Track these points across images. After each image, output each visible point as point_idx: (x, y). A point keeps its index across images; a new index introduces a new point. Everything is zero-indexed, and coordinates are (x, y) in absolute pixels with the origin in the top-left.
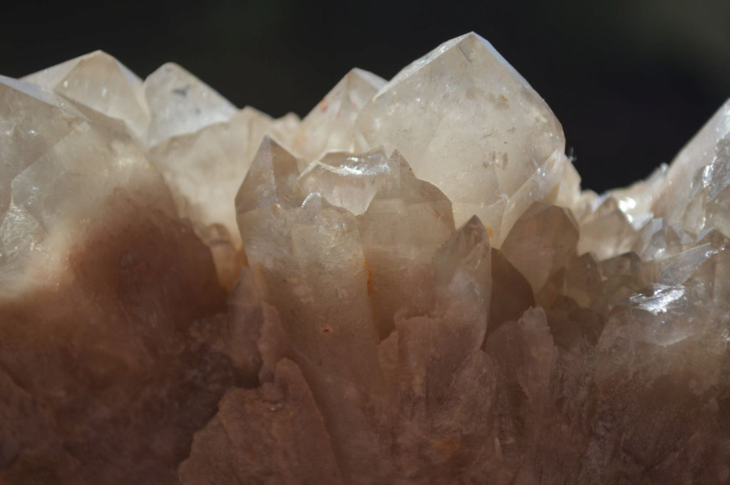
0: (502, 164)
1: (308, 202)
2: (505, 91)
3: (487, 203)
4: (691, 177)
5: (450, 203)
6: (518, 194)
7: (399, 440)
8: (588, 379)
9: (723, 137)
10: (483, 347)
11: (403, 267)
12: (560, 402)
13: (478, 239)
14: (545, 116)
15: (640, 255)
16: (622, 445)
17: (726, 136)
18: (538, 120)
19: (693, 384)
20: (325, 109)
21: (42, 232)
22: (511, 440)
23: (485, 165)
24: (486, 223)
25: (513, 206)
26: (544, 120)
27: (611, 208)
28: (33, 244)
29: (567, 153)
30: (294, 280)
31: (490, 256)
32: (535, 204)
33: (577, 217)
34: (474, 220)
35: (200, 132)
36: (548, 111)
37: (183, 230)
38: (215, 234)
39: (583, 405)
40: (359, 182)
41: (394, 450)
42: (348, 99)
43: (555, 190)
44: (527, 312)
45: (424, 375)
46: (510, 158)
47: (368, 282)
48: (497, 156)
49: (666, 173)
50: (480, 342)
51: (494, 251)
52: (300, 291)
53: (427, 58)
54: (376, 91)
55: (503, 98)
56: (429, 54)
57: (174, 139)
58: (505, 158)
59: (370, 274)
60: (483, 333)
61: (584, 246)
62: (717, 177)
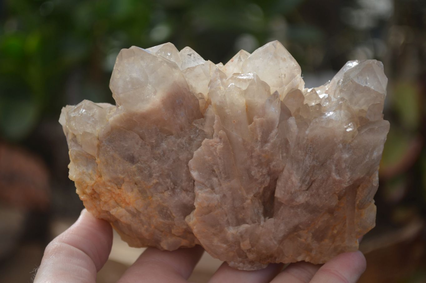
0: (284, 77)
1: (231, 86)
2: (285, 57)
3: (280, 88)
4: (336, 83)
5: (270, 87)
6: (288, 86)
7: (253, 154)
8: (306, 138)
9: (345, 72)
10: (278, 127)
11: (256, 104)
12: (298, 144)
13: (277, 97)
14: (296, 64)
15: (321, 104)
16: (315, 157)
17: (347, 71)
18: (294, 65)
19: (335, 139)
20: (232, 61)
21: (155, 93)
22: (285, 155)
23: (279, 77)
24: (280, 93)
25: (287, 89)
26: (295, 65)
27: (314, 92)
28: (153, 96)
29: (301, 76)
30: (226, 108)
31: (280, 102)
32: (293, 89)
33: (304, 94)
34: (276, 92)
35: (196, 66)
36: (296, 63)
37: (192, 94)
38: (200, 96)
39: (305, 145)
40: (245, 81)
41: (252, 157)
42: (240, 58)
43: (298, 86)
44: (290, 118)
45: (261, 135)
46: (286, 75)
47: (246, 109)
48: (283, 74)
49: (329, 83)
50: (277, 126)
51: (281, 101)
52: (227, 111)
53: (263, 47)
54: (248, 56)
55: (285, 58)
56: (264, 46)
57: (188, 68)
58: (285, 75)
59: (247, 106)
60: (278, 123)
61: (305, 102)
62: (343, 82)
